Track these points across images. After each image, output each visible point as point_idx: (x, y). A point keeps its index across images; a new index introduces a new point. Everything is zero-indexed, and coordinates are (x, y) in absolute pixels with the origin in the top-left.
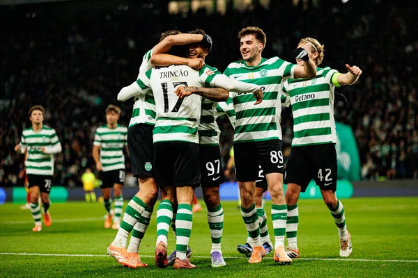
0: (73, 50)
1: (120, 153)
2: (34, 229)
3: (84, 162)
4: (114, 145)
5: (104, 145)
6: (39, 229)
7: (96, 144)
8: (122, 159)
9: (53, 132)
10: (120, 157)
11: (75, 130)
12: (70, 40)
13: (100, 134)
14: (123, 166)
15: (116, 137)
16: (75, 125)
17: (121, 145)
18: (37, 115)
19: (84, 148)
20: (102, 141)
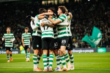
0: (17, 14)
1: (29, 40)
2: (7, 62)
3: (20, 43)
4: (27, 38)
5: (24, 38)
6: (9, 62)
7: (22, 38)
8: (30, 42)
9: (13, 34)
10: (29, 41)
11: (18, 35)
12: (16, 11)
13: (23, 35)
14: (30, 44)
15: (27, 36)
16: (18, 33)
17: (29, 38)
18: (8, 30)
19: (20, 40)
20: (24, 37)
